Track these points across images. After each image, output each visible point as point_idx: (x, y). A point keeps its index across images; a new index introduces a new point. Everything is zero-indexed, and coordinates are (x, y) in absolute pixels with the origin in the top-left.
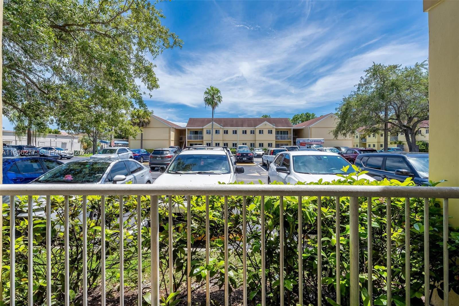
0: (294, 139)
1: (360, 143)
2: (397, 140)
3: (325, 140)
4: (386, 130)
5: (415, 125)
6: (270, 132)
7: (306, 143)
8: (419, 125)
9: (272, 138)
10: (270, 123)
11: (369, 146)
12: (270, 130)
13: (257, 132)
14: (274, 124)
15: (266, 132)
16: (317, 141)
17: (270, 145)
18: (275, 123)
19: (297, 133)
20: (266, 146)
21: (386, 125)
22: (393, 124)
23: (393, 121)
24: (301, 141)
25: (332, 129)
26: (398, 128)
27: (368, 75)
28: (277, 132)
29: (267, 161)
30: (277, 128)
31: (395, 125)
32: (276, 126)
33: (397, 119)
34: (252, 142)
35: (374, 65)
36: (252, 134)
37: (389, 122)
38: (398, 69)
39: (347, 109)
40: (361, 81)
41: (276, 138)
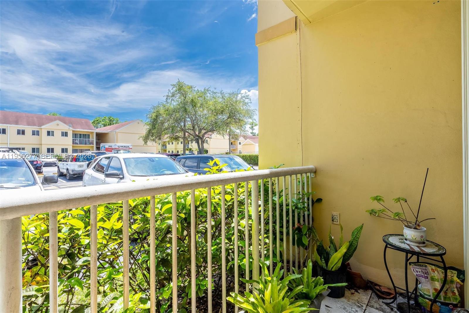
0: (98, 144)
1: (161, 149)
2: (188, 148)
3: (133, 146)
4: (184, 138)
5: (203, 136)
6: (65, 134)
7: (112, 149)
8: (206, 136)
9: (68, 142)
10: (65, 123)
11: (169, 152)
12: (65, 131)
13: (44, 133)
14: (71, 125)
15: (58, 134)
16: (125, 147)
17: (64, 150)
18: (72, 123)
19: (101, 138)
20: (58, 151)
21: (184, 135)
22: (190, 133)
23: (189, 131)
24: (107, 147)
25: (142, 135)
26: (192, 137)
27: (175, 89)
28: (75, 135)
29: (67, 169)
30: (74, 130)
31: (191, 134)
32: (73, 127)
33: (193, 130)
34: (36, 147)
35: (179, 82)
36: (36, 136)
37: (187, 132)
38: (193, 89)
39: (157, 116)
40: (168, 93)
41: (73, 143)
